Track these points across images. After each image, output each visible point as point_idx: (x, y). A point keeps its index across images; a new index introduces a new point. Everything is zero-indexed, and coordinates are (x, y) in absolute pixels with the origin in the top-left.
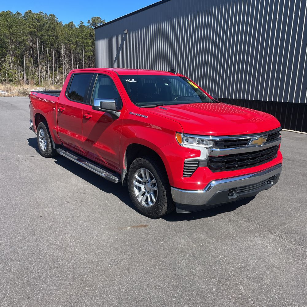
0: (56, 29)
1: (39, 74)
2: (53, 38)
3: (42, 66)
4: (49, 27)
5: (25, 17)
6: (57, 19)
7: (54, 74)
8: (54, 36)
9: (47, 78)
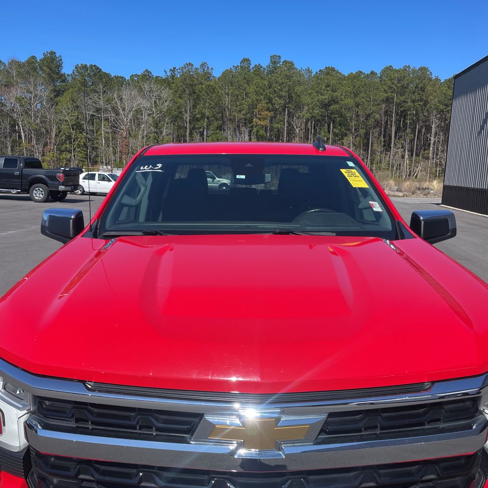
0: (426, 90)
1: (391, 161)
2: (419, 105)
3: (397, 149)
4: (416, 87)
5: (381, 77)
6: (431, 73)
7: (413, 161)
8: (421, 101)
9: (402, 168)
